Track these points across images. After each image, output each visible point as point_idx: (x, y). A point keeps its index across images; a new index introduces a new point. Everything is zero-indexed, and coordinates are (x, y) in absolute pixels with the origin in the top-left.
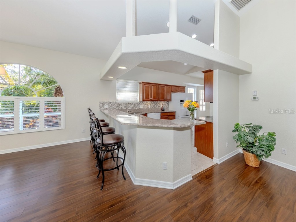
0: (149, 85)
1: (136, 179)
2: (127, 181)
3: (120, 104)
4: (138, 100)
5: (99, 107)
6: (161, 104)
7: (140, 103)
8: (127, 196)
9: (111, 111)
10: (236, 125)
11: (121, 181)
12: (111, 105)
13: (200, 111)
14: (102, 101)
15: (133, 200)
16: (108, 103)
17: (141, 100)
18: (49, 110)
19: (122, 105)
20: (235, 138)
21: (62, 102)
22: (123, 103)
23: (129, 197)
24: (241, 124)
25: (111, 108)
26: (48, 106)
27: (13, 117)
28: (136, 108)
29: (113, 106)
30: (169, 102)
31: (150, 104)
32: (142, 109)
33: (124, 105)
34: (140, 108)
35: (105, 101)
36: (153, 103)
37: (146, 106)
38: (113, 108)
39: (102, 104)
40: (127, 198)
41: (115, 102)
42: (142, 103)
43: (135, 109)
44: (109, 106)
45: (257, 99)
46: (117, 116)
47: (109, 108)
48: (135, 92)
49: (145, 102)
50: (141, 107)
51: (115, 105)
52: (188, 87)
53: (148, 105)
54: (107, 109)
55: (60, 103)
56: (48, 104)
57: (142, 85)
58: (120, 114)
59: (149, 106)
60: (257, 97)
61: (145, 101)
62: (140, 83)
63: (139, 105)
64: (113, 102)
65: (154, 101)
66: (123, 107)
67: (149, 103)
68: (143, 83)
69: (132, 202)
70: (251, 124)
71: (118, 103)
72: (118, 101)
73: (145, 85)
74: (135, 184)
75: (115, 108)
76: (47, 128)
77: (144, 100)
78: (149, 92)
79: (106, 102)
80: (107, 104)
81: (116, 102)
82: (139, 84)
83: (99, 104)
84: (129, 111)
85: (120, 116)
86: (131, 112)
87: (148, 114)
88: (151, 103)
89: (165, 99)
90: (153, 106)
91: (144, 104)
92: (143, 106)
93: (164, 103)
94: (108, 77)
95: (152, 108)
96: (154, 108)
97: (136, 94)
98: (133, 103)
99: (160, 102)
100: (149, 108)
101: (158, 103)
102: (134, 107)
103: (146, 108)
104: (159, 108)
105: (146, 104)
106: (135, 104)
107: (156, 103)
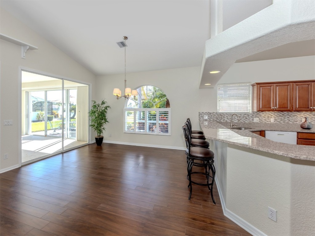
0: (271, 86)
1: (226, 209)
2: (217, 207)
3: (222, 115)
4: (250, 110)
5: (198, 118)
7: (254, 114)
8: (213, 221)
9: (211, 122)
11: (210, 203)
12: (211, 116)
14: (201, 111)
15: (217, 229)
16: (208, 114)
17: (255, 110)
18: (165, 119)
19: (225, 116)
21: (169, 112)
22: (226, 114)
23: (214, 223)
25: (211, 119)
26: (164, 115)
28: (247, 122)
29: (214, 117)
31: (274, 116)
32: (258, 123)
33: (227, 116)
34: (254, 121)
36: (281, 115)
37: (265, 120)
38: (214, 119)
39: (201, 115)
40: (211, 222)
41: (215, 112)
42: (258, 114)
43: (245, 123)
44: (209, 118)
46: (219, 130)
47: (208, 119)
48: (246, 98)
49: (264, 112)
50: (256, 120)
51: (216, 116)
53: (271, 118)
54: (206, 120)
55: (168, 113)
56: (165, 113)
57: (255, 87)
58: (223, 128)
59: (272, 120)
61: (262, 111)
62: (253, 86)
63: (252, 117)
64: (214, 113)
65: (282, 111)
66: (226, 120)
67: (272, 114)
68: (258, 84)
69: (215, 230)
71: (220, 114)
72: (220, 111)
73: (261, 87)
74: (225, 215)
75: (216, 119)
76: (162, 133)
77: (260, 111)
78: (270, 98)
79: (206, 113)
80: (206, 115)
81: (217, 113)
82: (251, 87)
83: (198, 114)
84: (233, 125)
85: (222, 130)
86: (237, 127)
87: (267, 132)
88: (276, 114)
89: (311, 108)
90: (281, 120)
91: (260, 115)
92: (259, 119)
93: (310, 116)
94: (206, 84)
95: (278, 123)
96: (283, 123)
97: (247, 101)
98: (242, 114)
99: (299, 113)
100: (271, 122)
101: (293, 114)
102: (243, 119)
103: (265, 123)
104: (297, 123)
105: (265, 115)
106: (245, 115)
107: (288, 115)
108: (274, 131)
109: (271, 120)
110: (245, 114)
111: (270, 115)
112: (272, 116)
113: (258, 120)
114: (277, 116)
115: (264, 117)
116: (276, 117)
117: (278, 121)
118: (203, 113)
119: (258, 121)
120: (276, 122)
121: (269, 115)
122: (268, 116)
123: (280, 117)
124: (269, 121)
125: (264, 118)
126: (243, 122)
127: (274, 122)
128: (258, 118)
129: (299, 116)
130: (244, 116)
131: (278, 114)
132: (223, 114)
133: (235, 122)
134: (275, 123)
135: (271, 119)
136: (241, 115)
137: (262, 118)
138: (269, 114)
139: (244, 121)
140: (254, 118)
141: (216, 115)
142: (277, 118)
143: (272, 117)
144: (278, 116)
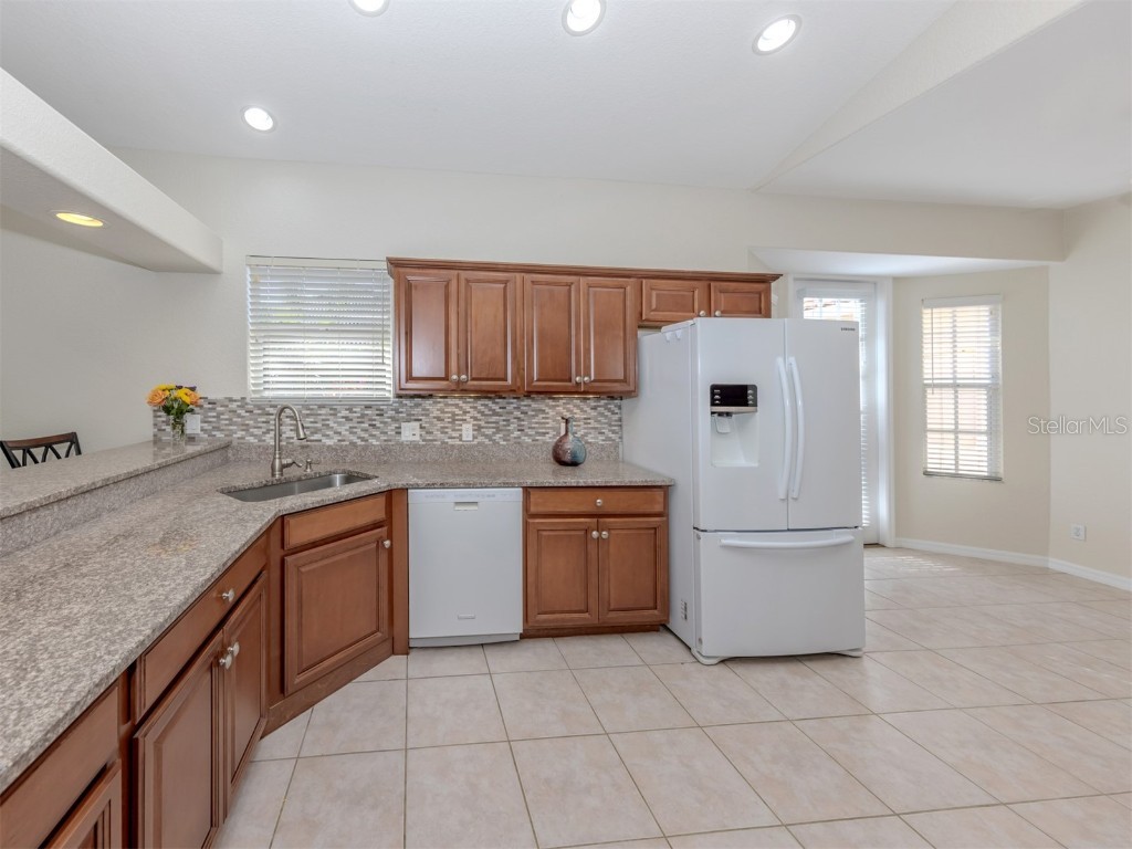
4: (392, 388)
6: (549, 420)
7: (402, 405)
12: (218, 417)
13: (927, 474)
16: (201, 406)
28: (375, 442)
30: (625, 402)
31: (474, 413)
32: (414, 446)
34: (402, 438)
36: (496, 408)
37: (443, 431)
41: (237, 396)
43: (365, 448)
44: (206, 426)
47: (204, 435)
48: (371, 333)
50: (410, 433)
51: (239, 416)
52: (801, 295)
53: (463, 421)
59: (467, 432)
64: (231, 400)
67: (467, 407)
68: (397, 264)
71: (259, 407)
72: (258, 394)
75: (241, 434)
80: (194, 413)
81: (244, 402)
83: (149, 407)
89: (578, 379)
90: (498, 430)
91: (426, 413)
92: (421, 427)
93: (582, 410)
94: (62, 216)
95: (487, 442)
96: (502, 443)
97: (376, 348)
98: (355, 406)
99: (551, 402)
100: (464, 439)
101: (534, 405)
102: (358, 431)
103: (443, 443)
104: (544, 443)
105: (443, 412)
106: (368, 412)
107: (518, 408)
108: (443, 486)
109: (464, 433)
110: (367, 407)
111: (461, 408)
112: (465, 413)
113: (418, 432)
114: (483, 413)
115: (439, 419)
116: (479, 416)
117: (486, 436)
119: (417, 438)
120: (481, 439)
121: (457, 411)
122: (454, 414)
123: (494, 419)
124: (455, 434)
125: (440, 424)
126: (359, 442)
127: (475, 437)
128: (417, 424)
129: (551, 413)
130: (363, 416)
131: (486, 405)
132: (271, 406)
133: (329, 442)
134: (475, 442)
135: (465, 426)
136: (350, 410)
137: (431, 423)
138: (457, 406)
139: (363, 439)
140: (403, 425)
141: (242, 412)
142: (482, 423)
143: (467, 417)
144: (487, 412)
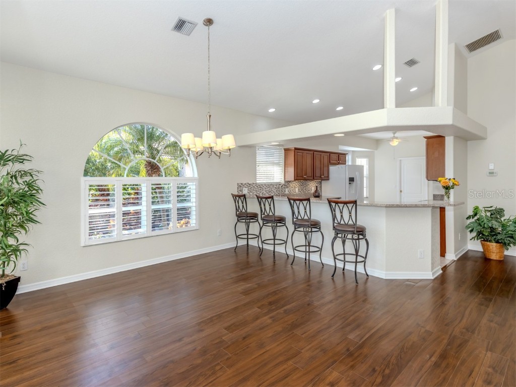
0: (303, 153)
3: (261, 186)
4: (283, 179)
7: (286, 184)
10: (475, 209)
12: (251, 188)
14: (240, 182)
16: (248, 186)
19: (264, 188)
20: (469, 228)
24: (481, 208)
25: (251, 194)
27: (114, 212)
29: (253, 190)
31: (298, 186)
35: (244, 182)
36: (302, 184)
39: (240, 187)
42: (288, 184)
45: (495, 175)
50: (287, 191)
51: (255, 188)
60: (494, 171)
62: (286, 150)
63: (285, 188)
64: (253, 183)
70: (491, 207)
72: (259, 182)
75: (255, 193)
77: (296, 180)
79: (245, 184)
80: (246, 187)
81: (256, 184)
82: (283, 151)
88: (299, 183)
101: (308, 183)
102: (278, 191)
105: (293, 186)
107: (305, 184)
118: (242, 184)
123: (301, 187)
130: (279, 187)
136: (276, 186)
